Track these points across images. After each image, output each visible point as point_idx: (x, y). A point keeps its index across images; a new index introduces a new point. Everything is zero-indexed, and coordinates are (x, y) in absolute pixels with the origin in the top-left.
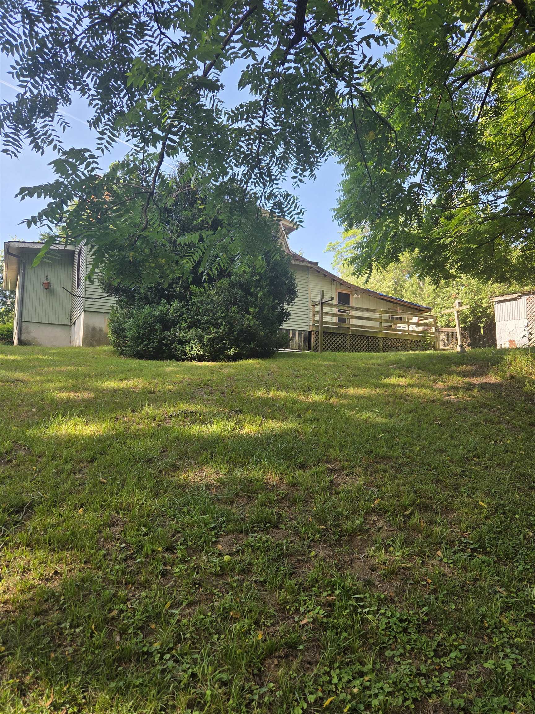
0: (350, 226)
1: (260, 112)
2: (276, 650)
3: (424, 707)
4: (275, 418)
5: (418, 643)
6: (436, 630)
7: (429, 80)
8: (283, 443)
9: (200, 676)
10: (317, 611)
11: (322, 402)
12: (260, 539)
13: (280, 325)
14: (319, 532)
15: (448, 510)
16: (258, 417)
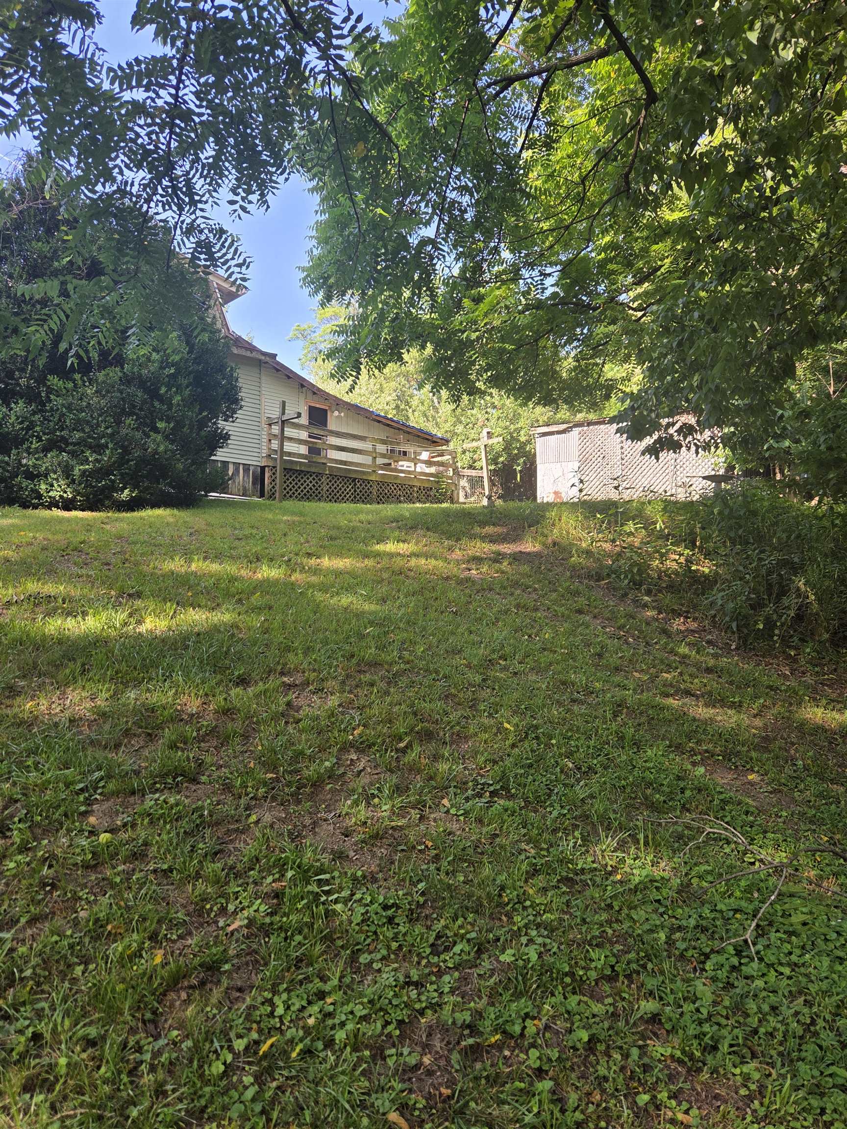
0: (329, 298)
1: (171, 77)
2: (184, 977)
3: (413, 1031)
4: (199, 606)
5: (408, 938)
6: (435, 916)
7: (450, 72)
8: (211, 646)
9: (48, 1036)
10: (255, 907)
11: (277, 580)
12: (165, 802)
13: (211, 455)
14: (265, 784)
15: (460, 737)
16: (169, 604)
